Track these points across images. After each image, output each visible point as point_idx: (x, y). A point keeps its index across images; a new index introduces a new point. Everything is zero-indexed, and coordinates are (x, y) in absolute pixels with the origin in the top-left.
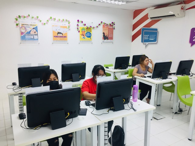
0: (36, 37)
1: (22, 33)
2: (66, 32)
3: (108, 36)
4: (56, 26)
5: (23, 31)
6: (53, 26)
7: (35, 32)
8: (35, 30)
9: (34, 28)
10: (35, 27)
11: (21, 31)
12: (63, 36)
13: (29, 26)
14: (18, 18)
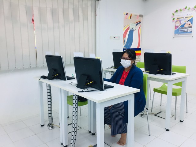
1: (176, 27)
5: (177, 25)
7: (189, 25)
8: (189, 22)
9: (189, 21)
10: (190, 18)
11: (175, 25)
13: (184, 19)
14: (176, 12)
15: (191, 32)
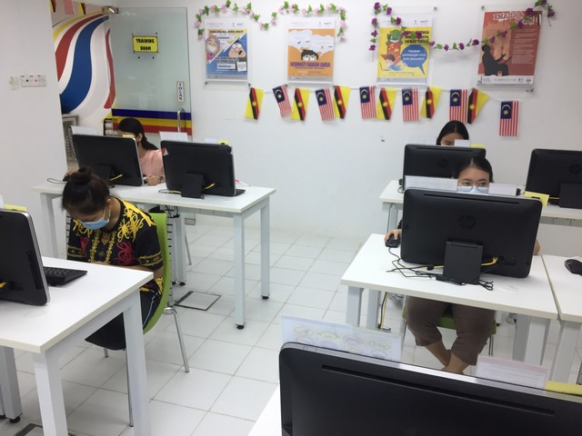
0: (241, 67)
1: (210, 55)
2: (331, 49)
3: (505, 58)
4: (299, 30)
5: (212, 49)
6: (290, 30)
7: (240, 53)
8: (239, 46)
9: (237, 42)
10: (241, 36)
11: (207, 50)
12: (320, 61)
13: (227, 35)
14: (204, 13)
15: (245, 72)
